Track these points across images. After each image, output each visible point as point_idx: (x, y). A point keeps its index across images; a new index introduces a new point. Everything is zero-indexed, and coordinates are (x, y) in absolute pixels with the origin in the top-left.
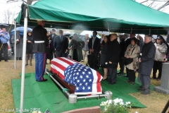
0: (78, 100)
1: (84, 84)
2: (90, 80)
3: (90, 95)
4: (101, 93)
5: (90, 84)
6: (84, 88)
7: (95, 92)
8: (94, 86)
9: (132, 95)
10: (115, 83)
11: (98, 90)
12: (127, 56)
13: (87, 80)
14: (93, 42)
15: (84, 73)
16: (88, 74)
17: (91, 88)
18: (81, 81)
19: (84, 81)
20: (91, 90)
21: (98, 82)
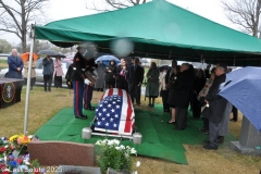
1: (108, 119)
4: (130, 134)
5: (117, 121)
6: (107, 124)
7: (122, 131)
8: (122, 125)
9: (186, 147)
13: (112, 115)
16: (115, 108)
17: (118, 126)
18: (104, 115)
20: (117, 129)
21: (128, 119)
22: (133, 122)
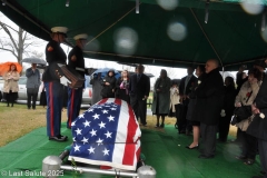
2: (108, 135)
6: (91, 150)
13: (101, 133)
15: (96, 116)
16: (106, 120)
17: (111, 153)
18: (86, 133)
19: (93, 133)
20: (109, 158)
21: (130, 141)
22: (138, 146)
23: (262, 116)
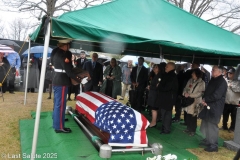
0: (113, 154)
1: (122, 132)
2: (132, 127)
3: (130, 147)
4: (146, 145)
5: (132, 132)
6: (122, 137)
7: (137, 143)
8: (137, 135)
9: (190, 150)
10: (169, 132)
11: (143, 142)
12: (185, 94)
13: (128, 126)
14: (138, 72)
15: (123, 115)
16: (129, 118)
17: (133, 138)
18: (119, 127)
19: (123, 126)
20: (132, 141)
21: (143, 129)
23: (209, 108)
